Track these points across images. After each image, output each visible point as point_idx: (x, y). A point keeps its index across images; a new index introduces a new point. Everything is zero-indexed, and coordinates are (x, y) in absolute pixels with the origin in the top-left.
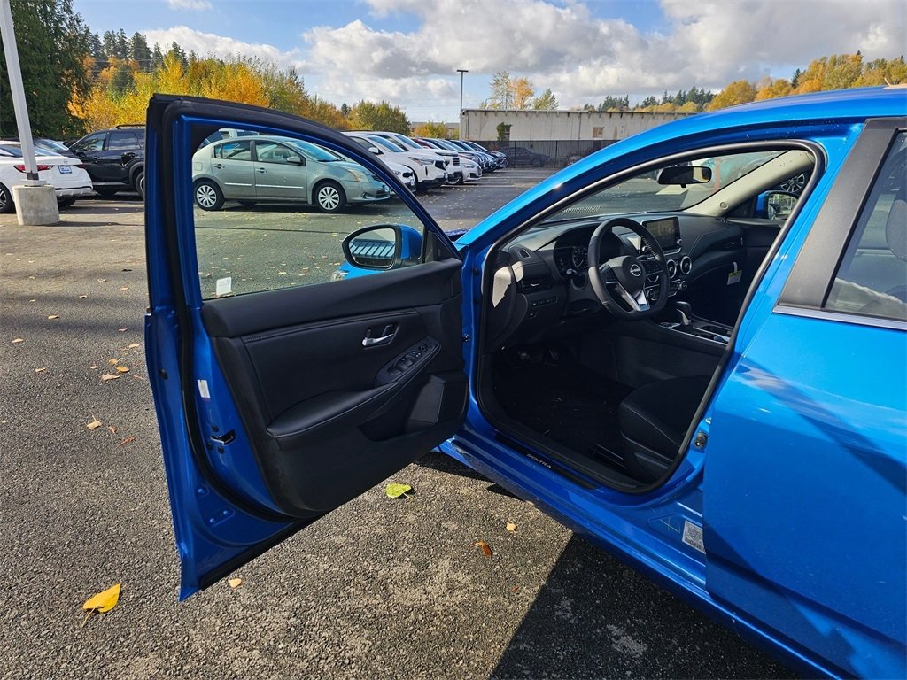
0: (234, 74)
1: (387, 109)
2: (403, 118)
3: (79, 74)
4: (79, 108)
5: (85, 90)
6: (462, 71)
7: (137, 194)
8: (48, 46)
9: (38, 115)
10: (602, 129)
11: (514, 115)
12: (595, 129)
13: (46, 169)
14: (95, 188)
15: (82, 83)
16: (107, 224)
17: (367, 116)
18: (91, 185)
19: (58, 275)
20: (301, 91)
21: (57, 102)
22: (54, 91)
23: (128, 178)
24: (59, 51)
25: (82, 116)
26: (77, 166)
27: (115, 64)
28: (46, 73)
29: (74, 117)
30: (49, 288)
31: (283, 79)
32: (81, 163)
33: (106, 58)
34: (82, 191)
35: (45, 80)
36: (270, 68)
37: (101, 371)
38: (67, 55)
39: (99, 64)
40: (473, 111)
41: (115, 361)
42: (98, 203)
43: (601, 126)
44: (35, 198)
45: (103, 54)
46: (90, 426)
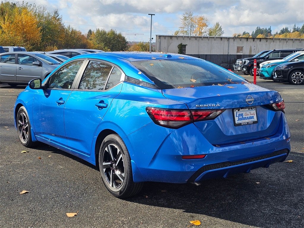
0: (20, 13)
1: (114, 34)
2: (124, 39)
6: (152, 15)
10: (242, 47)
11: (188, 39)
12: (238, 48)
17: (101, 38)
20: (60, 23)
31: (49, 15)
36: (42, 10)
40: (164, 36)
43: (242, 46)
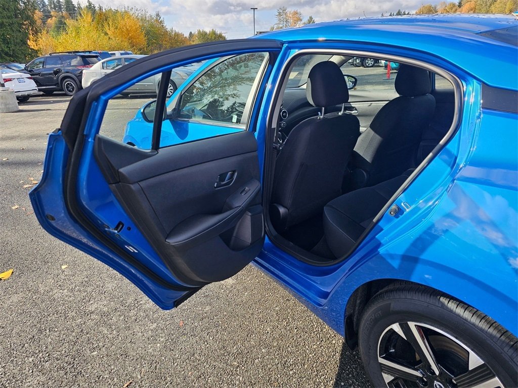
0: (123, 17)
1: (215, 34)
3: (33, 23)
4: (34, 43)
5: (36, 33)
6: (254, 9)
7: (64, 92)
8: (13, 7)
9: (11, 49)
13: (10, 81)
14: (40, 90)
15: (34, 29)
16: (44, 110)
17: (203, 39)
18: (37, 88)
19: (12, 138)
20: (163, 26)
21: (21, 41)
22: (19, 34)
23: (58, 84)
24: (19, 10)
25: (36, 48)
26: (28, 78)
27: (55, 15)
28: (13, 24)
29: (32, 49)
30: (7, 145)
31: (151, 18)
32: (30, 76)
33: (50, 12)
34: (32, 93)
35: (13, 28)
36: (144, 13)
37: (24, 184)
38: (25, 12)
39: (46, 16)
41: (32, 179)
42: (43, 98)
44: (4, 97)
45: (48, 10)
46: (13, 208)
